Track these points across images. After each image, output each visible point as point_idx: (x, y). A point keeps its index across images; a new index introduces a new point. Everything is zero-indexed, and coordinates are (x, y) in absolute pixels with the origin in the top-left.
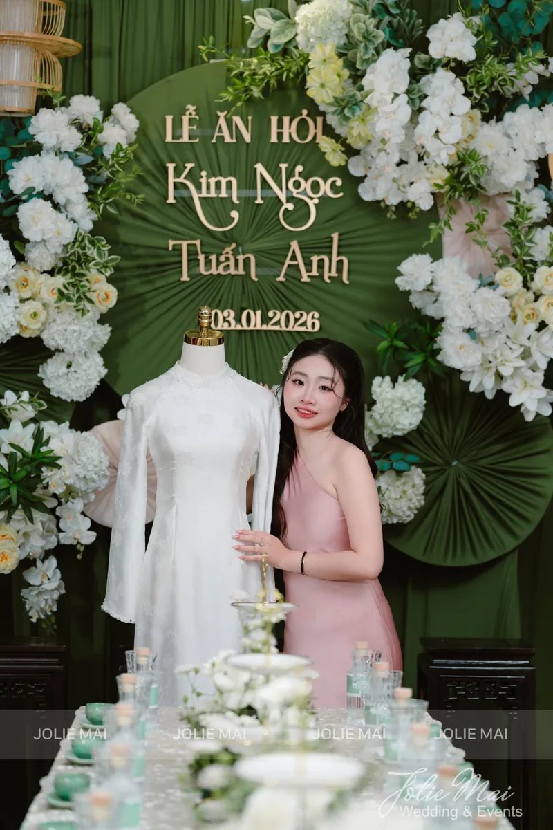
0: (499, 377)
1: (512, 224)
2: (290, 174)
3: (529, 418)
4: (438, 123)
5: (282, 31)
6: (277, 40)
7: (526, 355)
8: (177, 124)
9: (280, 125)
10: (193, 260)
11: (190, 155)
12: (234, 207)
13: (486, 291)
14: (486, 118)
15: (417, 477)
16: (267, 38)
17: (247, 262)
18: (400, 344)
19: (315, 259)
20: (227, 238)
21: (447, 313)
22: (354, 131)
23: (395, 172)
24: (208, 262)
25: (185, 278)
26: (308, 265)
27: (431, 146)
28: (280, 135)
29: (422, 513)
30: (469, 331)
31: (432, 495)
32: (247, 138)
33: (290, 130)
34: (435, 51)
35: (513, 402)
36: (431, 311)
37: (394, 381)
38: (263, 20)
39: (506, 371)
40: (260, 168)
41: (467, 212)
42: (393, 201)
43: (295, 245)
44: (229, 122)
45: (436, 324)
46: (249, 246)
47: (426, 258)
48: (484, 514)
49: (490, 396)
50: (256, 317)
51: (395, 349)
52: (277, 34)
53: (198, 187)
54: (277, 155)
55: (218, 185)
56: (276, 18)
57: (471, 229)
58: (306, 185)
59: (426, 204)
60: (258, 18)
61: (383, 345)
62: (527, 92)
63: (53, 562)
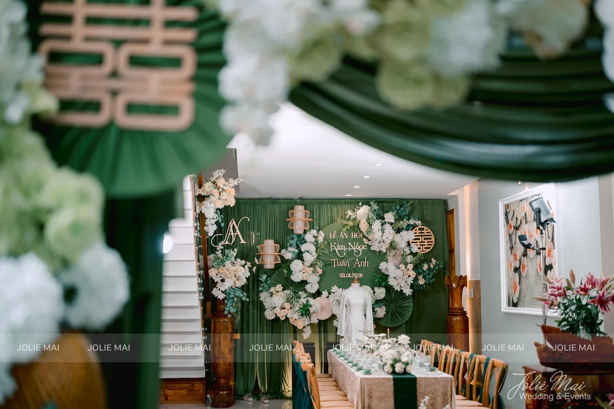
0: (401, 287)
1: (402, 255)
2: (356, 245)
3: (407, 295)
4: (387, 235)
5: (353, 215)
6: (352, 217)
7: (406, 282)
8: (332, 235)
9: (354, 234)
10: (336, 263)
11: (335, 241)
12: (344, 252)
13: (398, 270)
14: (396, 233)
15: (384, 308)
16: (350, 216)
17: (347, 263)
18: (380, 280)
19: (361, 262)
20: (343, 258)
21: (390, 274)
22: (370, 237)
23: (378, 245)
24: (339, 263)
25: (334, 267)
26: (360, 263)
27: (386, 240)
28: (354, 237)
29: (385, 315)
30: (394, 278)
31: (387, 312)
32: (347, 237)
33: (356, 235)
34: (386, 220)
35: (404, 292)
36: (386, 273)
37: (379, 288)
38: (350, 213)
39: (402, 286)
40: (349, 243)
41: (393, 252)
42: (378, 250)
43: (357, 259)
44: (343, 234)
45: (387, 276)
46: (348, 260)
47: (385, 262)
48: (398, 315)
49: (399, 291)
50: (349, 275)
51: (379, 281)
52: (353, 216)
53: (337, 248)
54: (353, 241)
55: (341, 247)
56: (352, 212)
57: (394, 256)
58: (359, 247)
59: (384, 251)
60: (349, 212)
61: (377, 280)
62: (405, 227)
63: (309, 327)
